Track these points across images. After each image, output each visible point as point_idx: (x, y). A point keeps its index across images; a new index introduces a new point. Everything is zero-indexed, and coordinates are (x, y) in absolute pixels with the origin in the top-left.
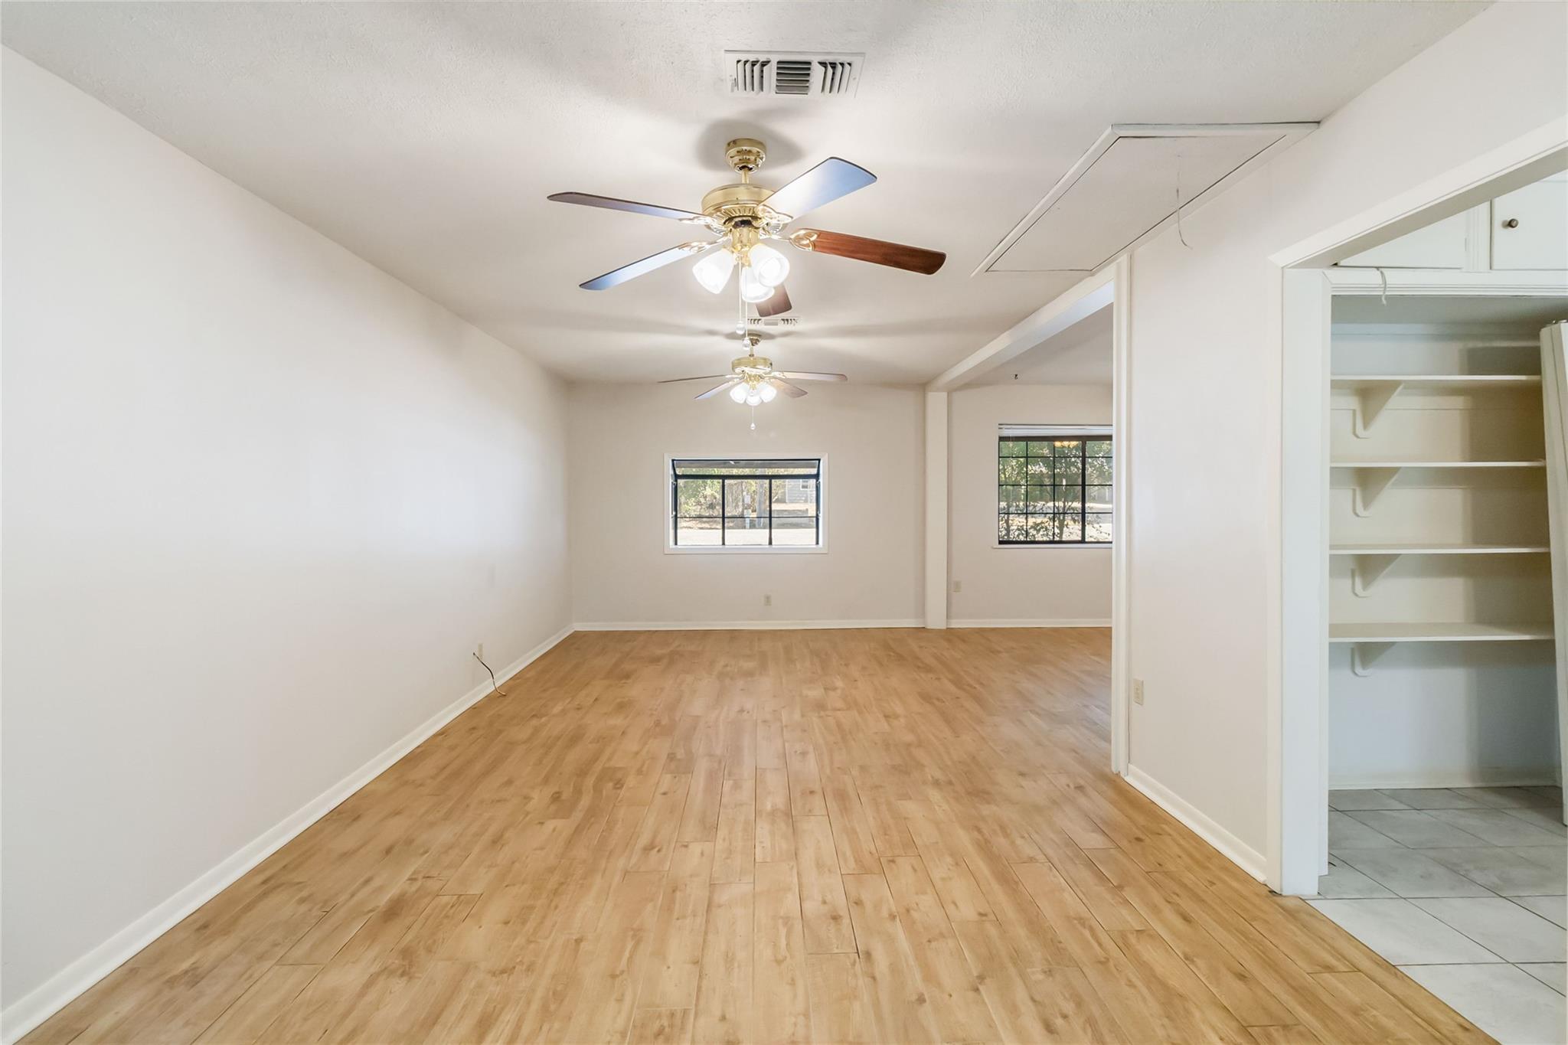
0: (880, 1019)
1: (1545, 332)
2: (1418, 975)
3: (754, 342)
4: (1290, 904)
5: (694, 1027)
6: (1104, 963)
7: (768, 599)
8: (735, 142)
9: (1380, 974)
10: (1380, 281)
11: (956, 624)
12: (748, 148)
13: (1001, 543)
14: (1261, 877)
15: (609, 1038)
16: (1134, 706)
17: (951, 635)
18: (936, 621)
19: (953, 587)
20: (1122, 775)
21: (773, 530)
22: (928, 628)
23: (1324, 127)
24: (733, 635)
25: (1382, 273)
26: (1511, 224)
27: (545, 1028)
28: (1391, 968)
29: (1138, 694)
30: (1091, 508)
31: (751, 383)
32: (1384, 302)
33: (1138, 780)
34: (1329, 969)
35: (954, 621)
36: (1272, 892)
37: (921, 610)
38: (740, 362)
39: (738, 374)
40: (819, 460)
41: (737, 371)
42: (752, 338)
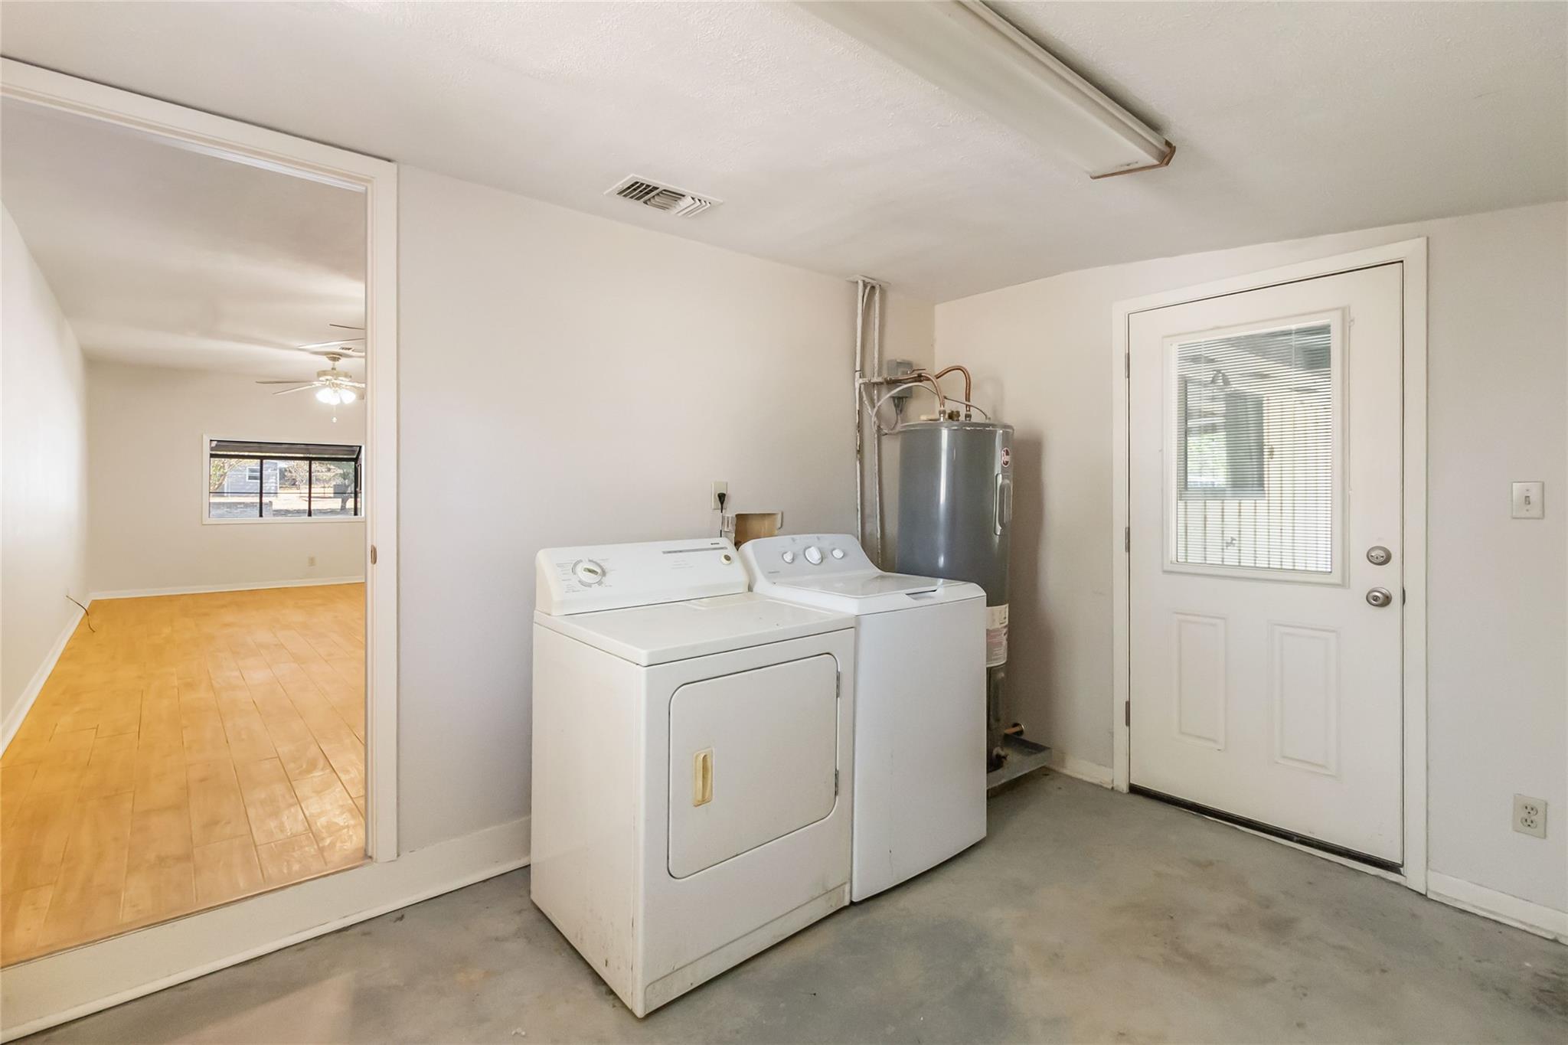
3: (334, 359)
7: (312, 561)
24: (283, 591)
31: (333, 389)
38: (323, 373)
39: (323, 381)
40: (360, 447)
41: (321, 379)
42: (335, 357)
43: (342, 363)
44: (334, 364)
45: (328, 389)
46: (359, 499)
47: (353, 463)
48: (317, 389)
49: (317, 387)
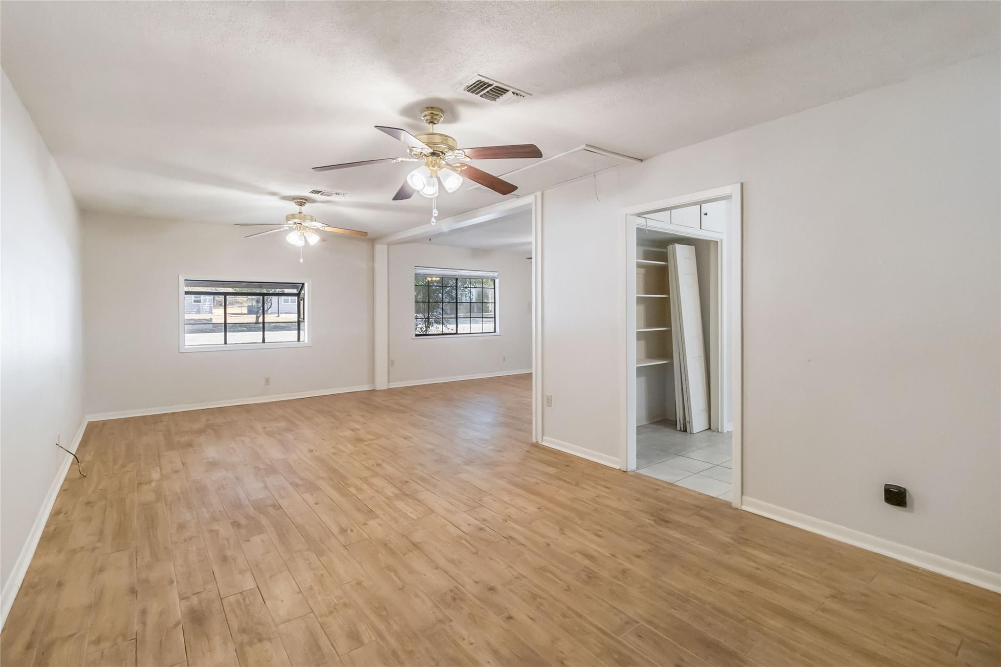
0: (540, 556)
1: (670, 247)
2: (678, 484)
3: (301, 204)
4: (632, 473)
5: (466, 590)
6: (596, 510)
7: (267, 381)
8: (432, 108)
9: (669, 486)
10: (645, 223)
11: (394, 385)
12: (437, 113)
13: (417, 335)
14: (618, 467)
15: (432, 612)
16: (546, 407)
17: (391, 392)
18: (381, 384)
19: (391, 363)
20: (540, 442)
21: (265, 332)
22: (377, 389)
23: (643, 162)
24: (247, 409)
25: (646, 220)
26: (706, 214)
27: (392, 622)
28: (671, 484)
29: (548, 402)
30: (460, 316)
31: (300, 231)
32: (647, 232)
33: (548, 442)
34: (658, 489)
35: (391, 383)
36: (624, 471)
37: (372, 378)
38: (293, 216)
39: (290, 224)
40: (303, 284)
41: (289, 222)
42: (302, 201)
43: (307, 208)
44: (300, 209)
45: (296, 231)
46: (301, 332)
47: (296, 297)
48: (287, 232)
49: (286, 230)
